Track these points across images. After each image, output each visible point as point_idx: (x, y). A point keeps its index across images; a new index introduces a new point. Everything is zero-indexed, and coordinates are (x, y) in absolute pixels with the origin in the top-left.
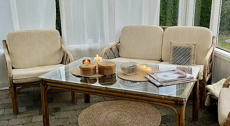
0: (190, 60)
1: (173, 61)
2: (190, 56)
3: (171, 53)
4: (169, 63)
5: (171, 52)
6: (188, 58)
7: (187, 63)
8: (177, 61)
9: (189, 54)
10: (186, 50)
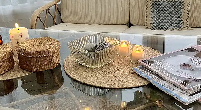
0: (182, 21)
1: (153, 24)
2: (181, 15)
3: (148, 12)
4: (145, 28)
5: (148, 9)
6: (177, 18)
7: (176, 26)
8: (159, 24)
9: (179, 10)
10: (173, 5)
